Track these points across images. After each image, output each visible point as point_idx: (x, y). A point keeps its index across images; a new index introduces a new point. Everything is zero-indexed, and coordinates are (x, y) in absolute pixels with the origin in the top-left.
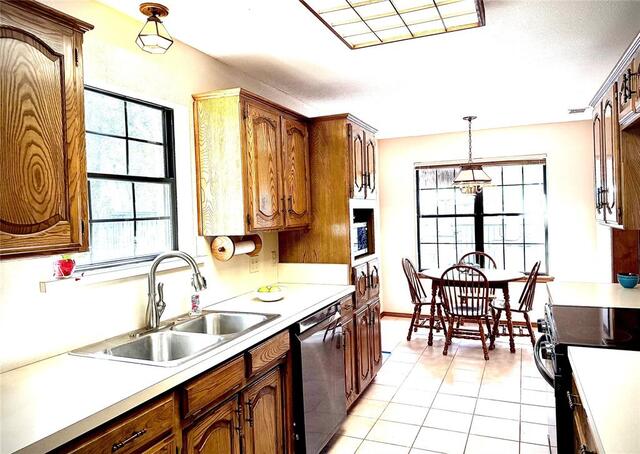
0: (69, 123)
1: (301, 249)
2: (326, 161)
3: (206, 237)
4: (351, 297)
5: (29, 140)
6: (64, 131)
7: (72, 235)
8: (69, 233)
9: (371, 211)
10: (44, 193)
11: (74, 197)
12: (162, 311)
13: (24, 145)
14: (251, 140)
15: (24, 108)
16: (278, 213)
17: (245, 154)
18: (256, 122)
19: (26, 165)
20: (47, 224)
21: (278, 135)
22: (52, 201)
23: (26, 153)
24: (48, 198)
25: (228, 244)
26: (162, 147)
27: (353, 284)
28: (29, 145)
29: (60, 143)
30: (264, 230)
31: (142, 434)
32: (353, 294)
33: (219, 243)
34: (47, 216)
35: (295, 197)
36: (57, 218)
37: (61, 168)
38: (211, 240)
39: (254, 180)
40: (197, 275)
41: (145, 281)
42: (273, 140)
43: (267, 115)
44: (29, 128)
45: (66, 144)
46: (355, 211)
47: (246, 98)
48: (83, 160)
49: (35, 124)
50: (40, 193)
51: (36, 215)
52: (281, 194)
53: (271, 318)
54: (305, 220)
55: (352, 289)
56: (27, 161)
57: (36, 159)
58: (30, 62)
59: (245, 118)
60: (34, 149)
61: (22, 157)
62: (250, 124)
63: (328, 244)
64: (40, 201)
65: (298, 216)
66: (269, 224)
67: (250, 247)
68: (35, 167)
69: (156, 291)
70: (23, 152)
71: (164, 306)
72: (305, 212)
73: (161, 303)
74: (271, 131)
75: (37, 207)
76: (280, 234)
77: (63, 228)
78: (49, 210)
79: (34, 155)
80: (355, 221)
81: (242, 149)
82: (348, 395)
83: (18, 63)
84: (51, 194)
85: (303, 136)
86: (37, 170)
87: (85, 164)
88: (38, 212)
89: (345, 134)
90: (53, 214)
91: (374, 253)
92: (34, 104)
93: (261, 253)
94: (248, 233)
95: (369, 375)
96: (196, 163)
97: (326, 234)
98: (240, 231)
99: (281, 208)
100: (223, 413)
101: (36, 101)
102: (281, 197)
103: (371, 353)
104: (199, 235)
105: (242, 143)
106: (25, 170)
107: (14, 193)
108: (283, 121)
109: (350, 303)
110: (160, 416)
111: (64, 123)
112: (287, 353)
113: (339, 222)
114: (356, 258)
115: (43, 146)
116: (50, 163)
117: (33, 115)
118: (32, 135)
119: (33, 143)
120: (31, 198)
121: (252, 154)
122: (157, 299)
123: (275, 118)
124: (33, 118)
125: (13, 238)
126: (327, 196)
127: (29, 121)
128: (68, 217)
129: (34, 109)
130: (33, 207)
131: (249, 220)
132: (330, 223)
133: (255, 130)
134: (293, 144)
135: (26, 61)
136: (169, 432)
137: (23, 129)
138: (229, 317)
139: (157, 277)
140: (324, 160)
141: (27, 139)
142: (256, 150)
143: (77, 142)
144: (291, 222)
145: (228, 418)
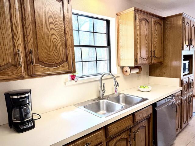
0: (66, 26)
1: (158, 71)
2: (171, 35)
3: (121, 67)
4: (180, 92)
5: (52, 33)
6: (65, 29)
7: (69, 68)
8: (68, 67)
9: (192, 55)
10: (58, 53)
11: (69, 54)
12: (104, 93)
13: (50, 35)
14: (138, 28)
15: (49, 21)
16: (149, 57)
17: (136, 34)
18: (140, 20)
19: (51, 42)
20: (60, 64)
21: (150, 26)
22: (61, 56)
23: (51, 38)
24: (60, 54)
25: (128, 70)
26: (106, 35)
27: (182, 87)
28: (52, 35)
29: (63, 34)
30: (142, 64)
31: (89, 145)
32: (182, 91)
33: (125, 69)
34: (60, 61)
35: (156, 51)
36: (63, 62)
37: (64, 43)
38: (122, 68)
39: (139, 44)
40: (115, 81)
41: (99, 82)
42: (148, 27)
43: (145, 17)
44: (52, 29)
45: (65, 34)
46: (184, 56)
47: (136, 11)
48: (72, 40)
49: (54, 27)
50: (57, 53)
51: (55, 60)
52: (150, 49)
53: (144, 100)
54: (161, 60)
55: (181, 89)
56: (52, 41)
57: (55, 40)
58: (51, 3)
59: (136, 19)
60: (54, 36)
61: (50, 39)
62: (138, 21)
63: (171, 70)
64: (57, 55)
65: (158, 58)
66: (145, 62)
67: (137, 71)
68: (54, 43)
69: (102, 86)
70: (50, 38)
71: (105, 91)
72: (161, 56)
73: (104, 90)
74: (147, 24)
75: (56, 57)
76: (149, 65)
77: (66, 65)
78: (60, 59)
79: (54, 39)
80: (184, 60)
81: (134, 32)
82: (177, 130)
83: (46, 4)
84: (61, 53)
85: (161, 25)
86: (55, 44)
87: (73, 41)
88: (56, 59)
89: (181, 22)
90: (62, 60)
91: (192, 73)
92: (53, 19)
93: (142, 72)
94: (136, 66)
95: (187, 122)
96: (117, 39)
97: (170, 65)
98: (133, 65)
99: (150, 55)
100: (124, 136)
101: (54, 18)
102: (150, 51)
103: (188, 113)
104: (118, 66)
105: (134, 30)
106: (51, 44)
107: (47, 53)
108: (153, 20)
109: (180, 95)
110: (97, 137)
111: (64, 26)
112: (151, 114)
113: (176, 60)
114: (184, 75)
115: (57, 35)
116: (60, 41)
117: (53, 24)
118: (53, 31)
119: (53, 34)
120: (53, 54)
121: (138, 34)
122: (103, 88)
123: (149, 18)
124: (53, 25)
125: (48, 69)
126: (171, 50)
127: (52, 26)
128: (67, 61)
129: (53, 22)
130: (55, 58)
131: (136, 61)
132: (172, 61)
133: (140, 24)
134: (157, 29)
135: (49, 3)
136: (101, 143)
137: (50, 29)
138: (128, 97)
139: (102, 81)
140: (170, 34)
141: (51, 33)
142: (140, 32)
143: (69, 33)
144: (154, 61)
145: (126, 137)
